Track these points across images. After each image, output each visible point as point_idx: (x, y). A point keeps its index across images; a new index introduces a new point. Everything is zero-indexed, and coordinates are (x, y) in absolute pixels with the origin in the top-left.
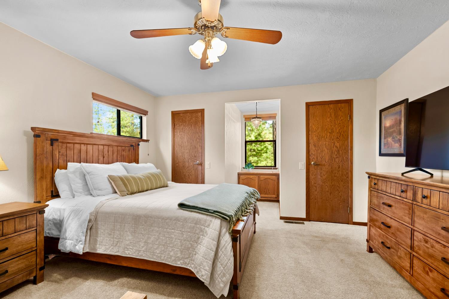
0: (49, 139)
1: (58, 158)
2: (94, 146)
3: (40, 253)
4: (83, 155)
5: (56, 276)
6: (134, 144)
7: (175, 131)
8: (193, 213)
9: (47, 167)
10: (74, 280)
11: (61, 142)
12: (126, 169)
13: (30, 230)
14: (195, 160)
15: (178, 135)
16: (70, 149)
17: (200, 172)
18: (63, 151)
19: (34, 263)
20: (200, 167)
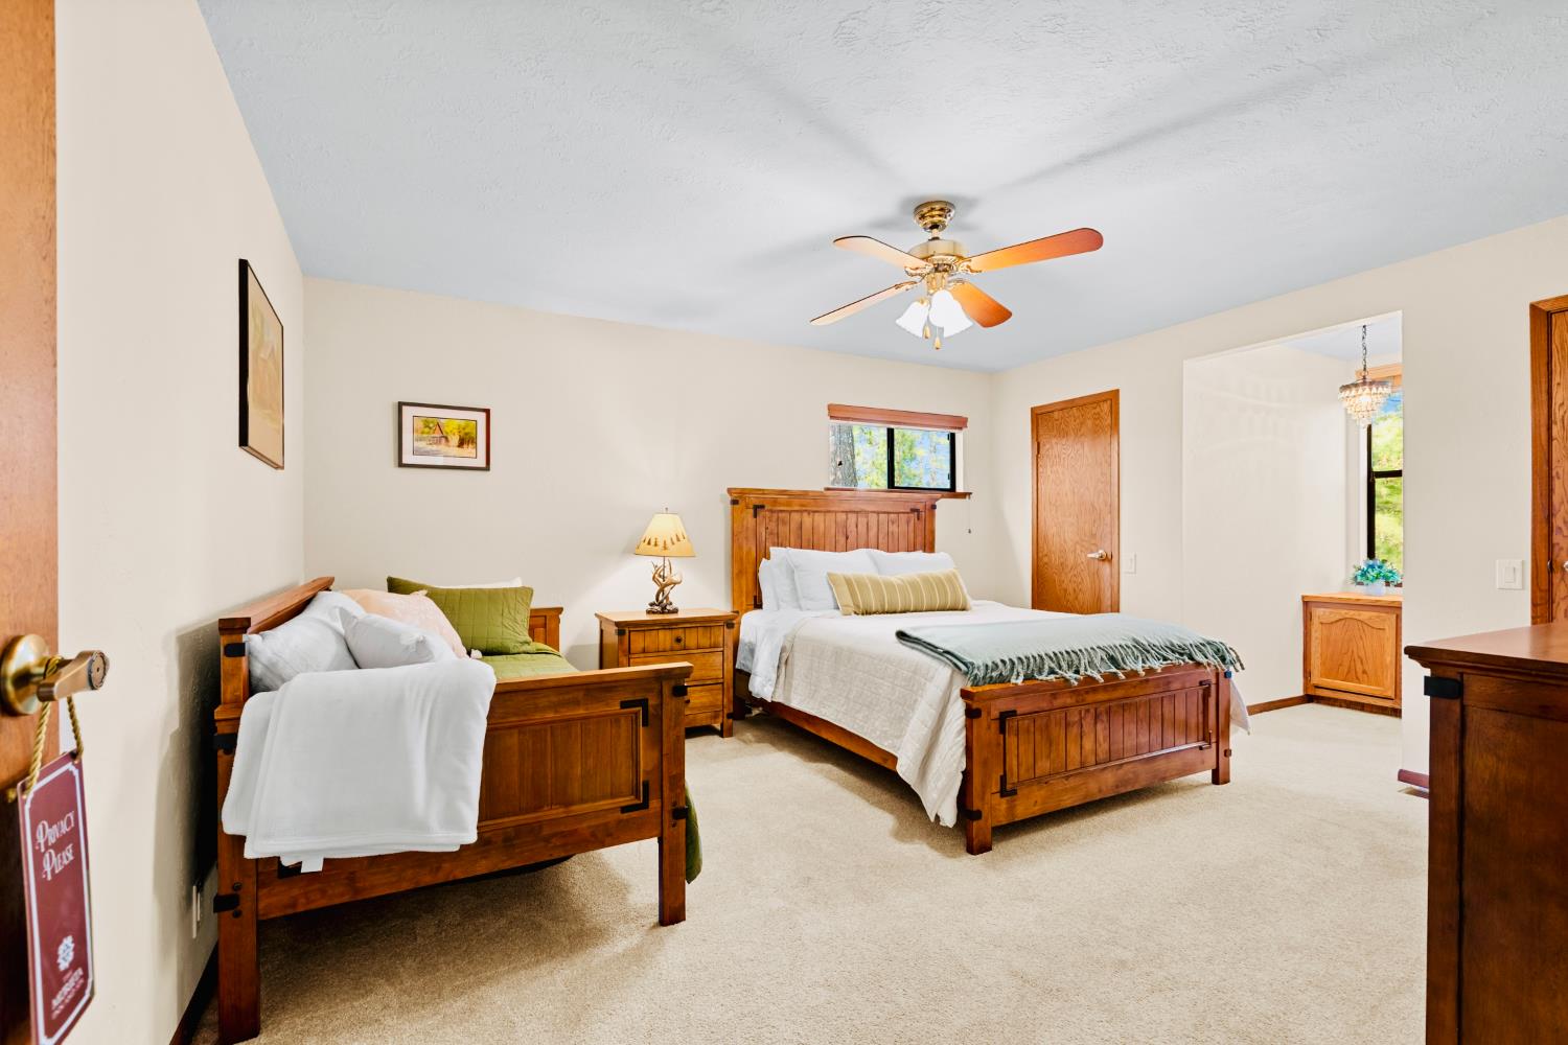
0: (751, 506)
1: (764, 539)
2: (828, 515)
3: (728, 688)
4: (806, 534)
5: (749, 735)
6: (920, 507)
7: (1040, 463)
8: (914, 652)
9: (748, 553)
10: (766, 747)
11: (769, 511)
12: (876, 564)
13: (716, 649)
14: (1093, 547)
15: (1049, 473)
16: (784, 523)
17: (1108, 584)
18: (772, 526)
19: (720, 703)
20: (1106, 568)
